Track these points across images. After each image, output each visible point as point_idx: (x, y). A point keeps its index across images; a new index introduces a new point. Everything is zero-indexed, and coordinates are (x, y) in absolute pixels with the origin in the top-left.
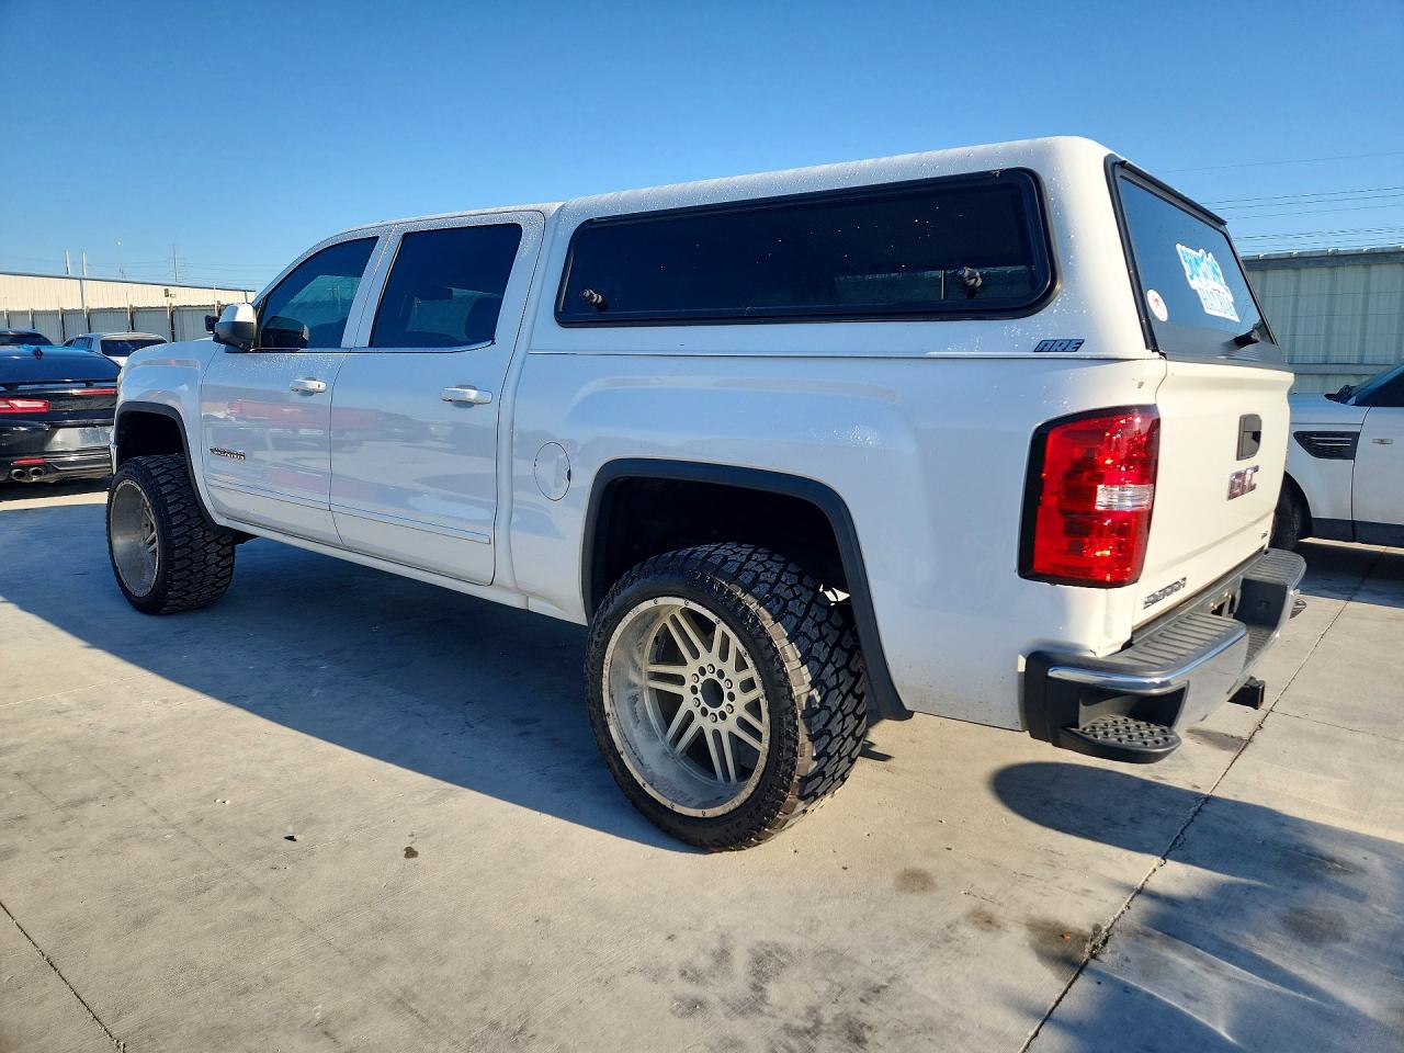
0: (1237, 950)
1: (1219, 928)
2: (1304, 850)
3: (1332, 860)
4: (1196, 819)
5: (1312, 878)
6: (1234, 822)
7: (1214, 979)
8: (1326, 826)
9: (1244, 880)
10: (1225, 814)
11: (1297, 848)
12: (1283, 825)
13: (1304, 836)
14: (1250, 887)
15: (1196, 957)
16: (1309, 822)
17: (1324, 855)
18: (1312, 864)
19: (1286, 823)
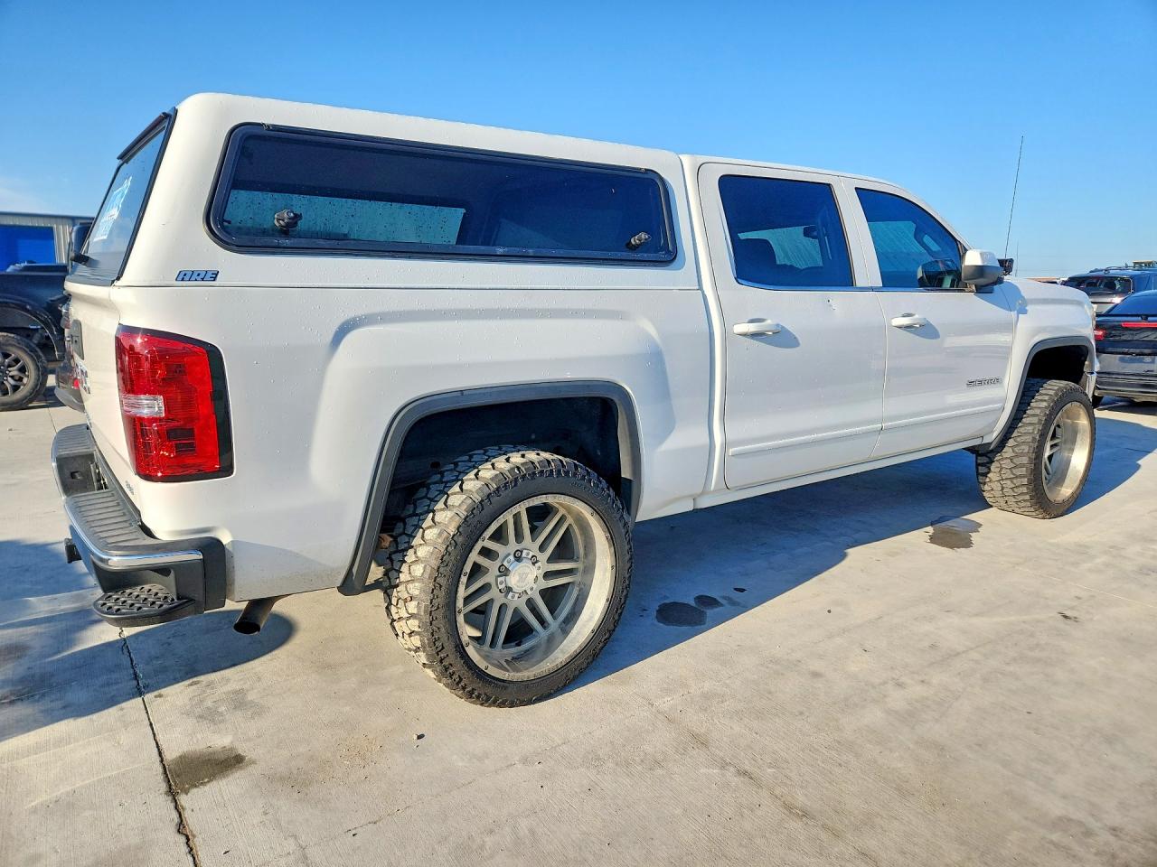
0: (45, 623)
1: (61, 625)
2: (37, 697)
3: (12, 702)
4: (132, 671)
5: (22, 680)
6: (103, 686)
7: (46, 609)
8: (29, 731)
9: (65, 654)
10: (115, 688)
11: (43, 695)
12: (64, 707)
13: (43, 708)
14: (59, 652)
15: (62, 610)
16: (46, 725)
17: (19, 703)
18: (27, 690)
19: (62, 712)
